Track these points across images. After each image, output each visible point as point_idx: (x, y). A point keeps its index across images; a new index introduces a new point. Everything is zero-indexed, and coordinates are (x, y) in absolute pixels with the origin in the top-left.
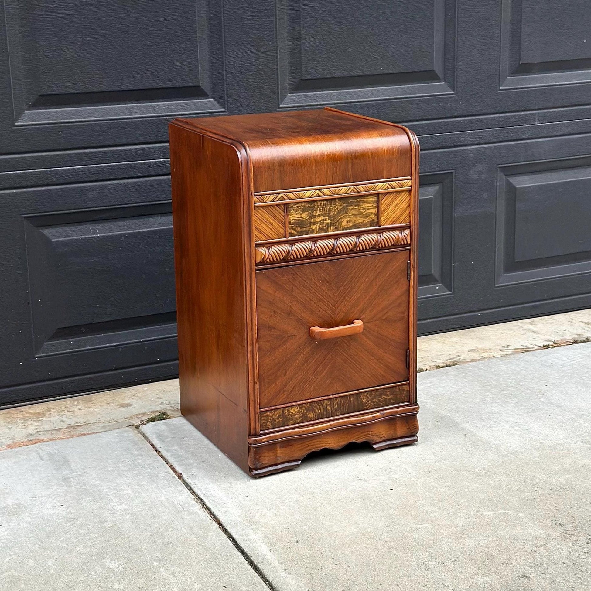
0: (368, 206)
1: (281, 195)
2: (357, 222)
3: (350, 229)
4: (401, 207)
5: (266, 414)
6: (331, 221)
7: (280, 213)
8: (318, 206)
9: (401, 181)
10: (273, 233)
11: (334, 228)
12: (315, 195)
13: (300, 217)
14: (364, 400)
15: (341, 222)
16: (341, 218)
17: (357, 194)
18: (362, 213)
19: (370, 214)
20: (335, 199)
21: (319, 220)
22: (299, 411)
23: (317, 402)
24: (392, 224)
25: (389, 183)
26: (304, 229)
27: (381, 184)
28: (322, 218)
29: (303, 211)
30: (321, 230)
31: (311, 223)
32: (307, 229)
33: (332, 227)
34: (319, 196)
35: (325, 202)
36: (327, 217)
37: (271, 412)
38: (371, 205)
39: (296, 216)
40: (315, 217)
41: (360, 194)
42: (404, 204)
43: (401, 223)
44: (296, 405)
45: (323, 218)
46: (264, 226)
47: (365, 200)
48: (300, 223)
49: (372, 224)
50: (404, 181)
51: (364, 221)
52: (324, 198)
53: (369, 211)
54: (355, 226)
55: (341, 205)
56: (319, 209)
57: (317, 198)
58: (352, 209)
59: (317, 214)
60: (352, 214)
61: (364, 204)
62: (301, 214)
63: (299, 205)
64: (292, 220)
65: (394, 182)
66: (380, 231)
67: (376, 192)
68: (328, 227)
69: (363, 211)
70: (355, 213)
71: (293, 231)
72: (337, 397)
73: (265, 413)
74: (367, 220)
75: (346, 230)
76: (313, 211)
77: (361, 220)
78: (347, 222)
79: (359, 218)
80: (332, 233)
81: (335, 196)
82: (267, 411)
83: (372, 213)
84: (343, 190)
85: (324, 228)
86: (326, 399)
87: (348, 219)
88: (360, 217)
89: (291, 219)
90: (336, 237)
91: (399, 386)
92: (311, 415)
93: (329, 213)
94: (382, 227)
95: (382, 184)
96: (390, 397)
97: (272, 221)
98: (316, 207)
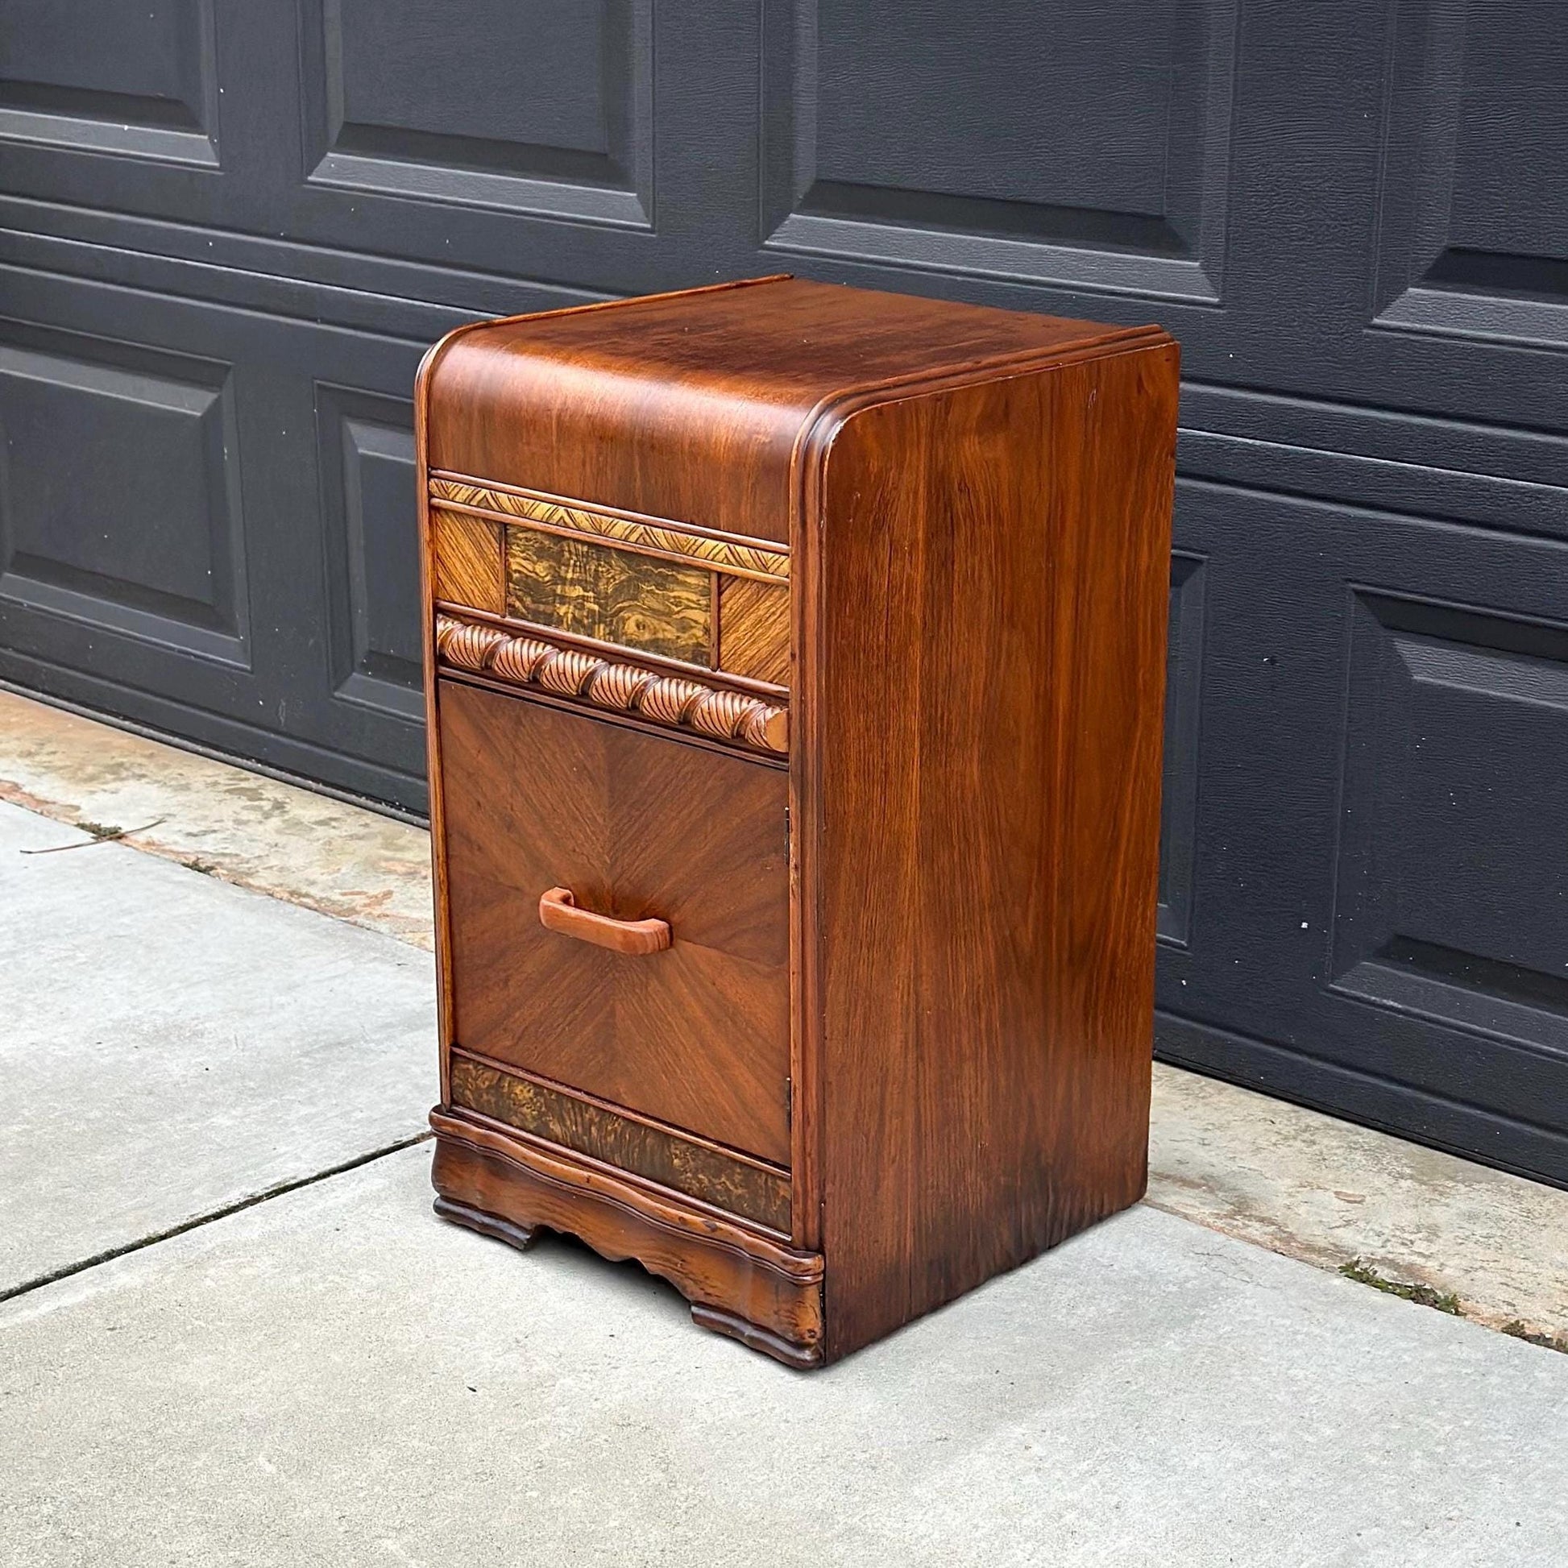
0: (688, 599)
1: (484, 491)
2: (660, 635)
3: (644, 650)
4: (772, 633)
5: (466, 1066)
6: (600, 605)
7: (490, 543)
8: (570, 552)
9: (764, 553)
10: (476, 591)
11: (607, 631)
12: (556, 518)
13: (531, 568)
14: (676, 1161)
15: (624, 621)
16: (621, 609)
17: (652, 551)
18: (670, 614)
19: (693, 624)
20: (609, 548)
21: (574, 595)
22: (531, 1099)
23: (572, 1099)
24: (747, 675)
25: (731, 546)
26: (542, 607)
27: (711, 543)
28: (578, 591)
29: (541, 554)
30: (577, 624)
31: (555, 595)
32: (549, 609)
33: (602, 626)
34: (566, 526)
35: (585, 549)
36: (591, 594)
37: (475, 1068)
38: (694, 597)
39: (524, 563)
40: (564, 581)
41: (661, 554)
42: (778, 627)
43: (771, 682)
44: (531, 1083)
45: (582, 593)
46: (458, 565)
47: (680, 577)
48: (531, 586)
49: (697, 654)
50: (771, 555)
51: (678, 637)
52: (577, 535)
53: (690, 614)
54: (656, 645)
55: (623, 571)
56: (572, 562)
57: (562, 531)
58: (648, 591)
59: (570, 576)
60: (650, 609)
61: (677, 588)
62: (534, 563)
63: (529, 535)
64: (516, 571)
65: (746, 549)
66: (716, 685)
67: (700, 562)
68: (594, 623)
69: (676, 609)
70: (656, 606)
71: (518, 604)
72: (618, 1116)
73: (465, 1063)
74: (686, 639)
75: (634, 646)
76: (560, 563)
77: (670, 633)
78: (638, 626)
79: (664, 625)
80: (602, 643)
81: (601, 540)
82: (469, 1060)
83: (696, 622)
84: (620, 528)
85: (586, 621)
86: (595, 1107)
87: (640, 618)
88: (668, 623)
89: (514, 567)
90: (613, 658)
91: (768, 1173)
92: (556, 1128)
93: (597, 585)
94: (718, 673)
95: (715, 543)
96: (740, 1191)
97: (474, 559)
98: (567, 555)
